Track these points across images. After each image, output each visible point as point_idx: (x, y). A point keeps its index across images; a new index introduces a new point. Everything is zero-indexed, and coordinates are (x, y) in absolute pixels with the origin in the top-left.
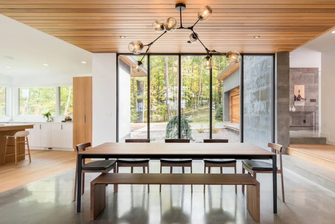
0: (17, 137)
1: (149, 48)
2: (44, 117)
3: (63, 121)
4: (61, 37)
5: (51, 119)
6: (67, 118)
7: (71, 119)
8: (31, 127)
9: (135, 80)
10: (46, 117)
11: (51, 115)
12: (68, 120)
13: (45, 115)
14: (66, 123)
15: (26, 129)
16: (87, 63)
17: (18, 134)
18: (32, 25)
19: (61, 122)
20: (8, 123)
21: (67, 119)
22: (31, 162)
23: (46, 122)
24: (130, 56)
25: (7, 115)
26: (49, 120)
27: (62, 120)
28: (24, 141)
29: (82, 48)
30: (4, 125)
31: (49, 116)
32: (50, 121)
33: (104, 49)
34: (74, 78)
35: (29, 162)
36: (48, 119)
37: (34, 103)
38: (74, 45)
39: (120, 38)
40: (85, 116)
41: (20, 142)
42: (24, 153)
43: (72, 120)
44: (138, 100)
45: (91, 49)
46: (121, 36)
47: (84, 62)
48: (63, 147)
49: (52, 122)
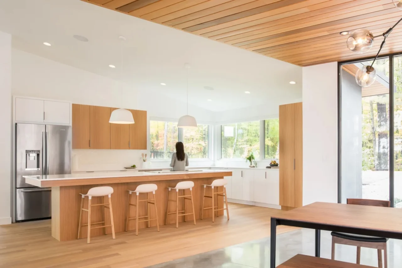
0: (214, 187)
1: (385, 39)
2: (246, 161)
3: (268, 167)
4: (259, 51)
5: (255, 164)
6: (273, 162)
7: (277, 163)
8: (230, 174)
9: (375, 102)
10: (248, 161)
11: (255, 159)
12: (274, 165)
13: (248, 159)
14: (271, 169)
15: (225, 176)
16: (296, 83)
17: (216, 183)
18: (225, 40)
19: (265, 168)
20: (210, 168)
21: (272, 164)
22: (230, 220)
23: (249, 167)
24: (359, 63)
25: (209, 159)
26: (252, 166)
27: (266, 166)
28: (222, 192)
29: (288, 62)
30: (202, 171)
31: (252, 160)
32: (254, 167)
33: (318, 58)
34: (280, 106)
35: (227, 220)
36: (251, 164)
37: (242, 143)
38: (278, 58)
39: (340, 35)
40: (295, 160)
41: (219, 193)
42: (223, 208)
43: (279, 165)
44: (379, 135)
45: (301, 61)
46: (341, 33)
47: (293, 83)
48: (267, 203)
49: (255, 168)
